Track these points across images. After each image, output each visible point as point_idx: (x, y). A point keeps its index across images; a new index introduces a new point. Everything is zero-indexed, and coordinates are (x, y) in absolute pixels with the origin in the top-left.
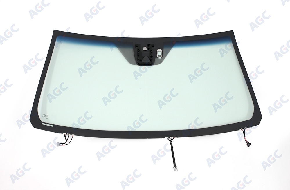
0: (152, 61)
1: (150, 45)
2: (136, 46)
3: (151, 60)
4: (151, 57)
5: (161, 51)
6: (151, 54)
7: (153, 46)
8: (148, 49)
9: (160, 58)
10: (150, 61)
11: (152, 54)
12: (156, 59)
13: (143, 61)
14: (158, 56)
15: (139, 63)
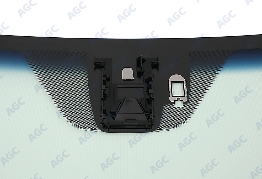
0: (151, 117)
1: (144, 61)
2: (98, 66)
3: (148, 113)
4: (149, 101)
5: (184, 80)
6: (148, 92)
7: (156, 66)
8: (138, 74)
9: (179, 104)
10: (143, 118)
11: (151, 91)
12: (166, 108)
13: (119, 118)
14: (172, 99)
15: (105, 121)
